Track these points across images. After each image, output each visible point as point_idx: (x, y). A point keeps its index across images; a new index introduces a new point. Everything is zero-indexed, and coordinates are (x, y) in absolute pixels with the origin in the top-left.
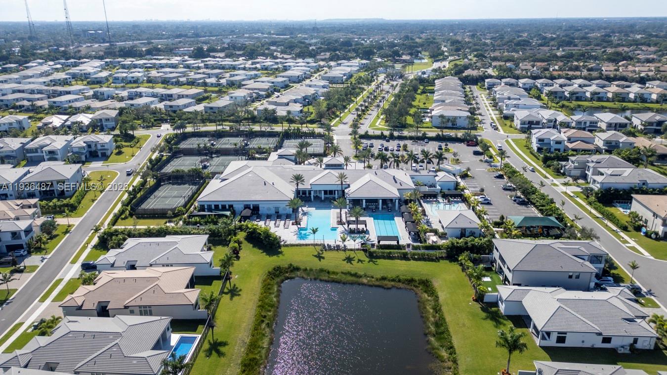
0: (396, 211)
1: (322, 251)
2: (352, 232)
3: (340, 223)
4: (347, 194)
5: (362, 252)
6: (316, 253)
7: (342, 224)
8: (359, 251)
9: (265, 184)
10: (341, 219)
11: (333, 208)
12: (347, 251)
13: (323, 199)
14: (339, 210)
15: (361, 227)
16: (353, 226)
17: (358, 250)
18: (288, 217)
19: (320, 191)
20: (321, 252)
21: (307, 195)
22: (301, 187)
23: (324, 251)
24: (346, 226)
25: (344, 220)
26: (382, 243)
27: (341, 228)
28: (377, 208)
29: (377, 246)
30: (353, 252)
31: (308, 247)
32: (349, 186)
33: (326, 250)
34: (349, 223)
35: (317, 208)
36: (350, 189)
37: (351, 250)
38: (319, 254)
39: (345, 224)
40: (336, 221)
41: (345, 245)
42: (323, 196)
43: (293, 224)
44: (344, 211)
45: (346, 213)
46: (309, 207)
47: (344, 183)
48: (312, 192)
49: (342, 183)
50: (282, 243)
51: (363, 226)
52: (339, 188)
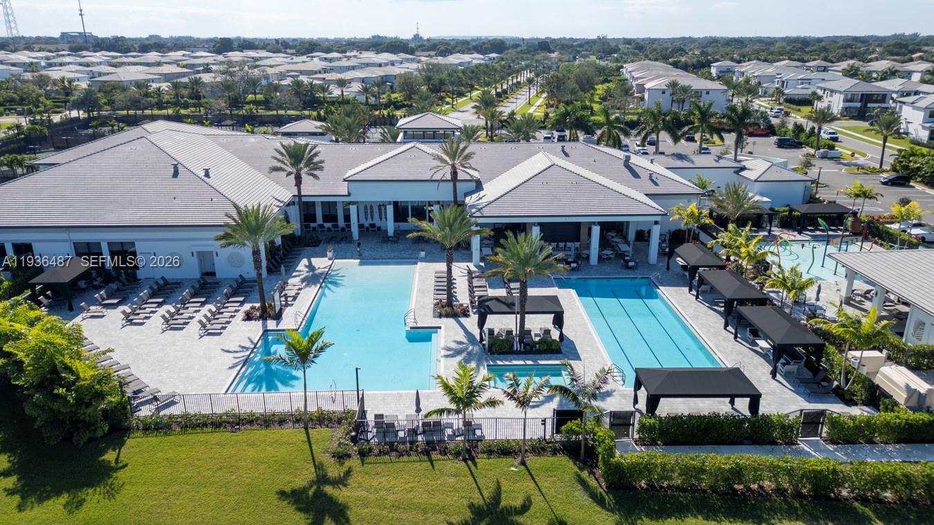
0: (652, 267)
1: (341, 457)
2: (498, 347)
3: (448, 308)
4: (472, 206)
5: (565, 463)
6: (303, 478)
7: (454, 315)
8: (547, 460)
9: (176, 174)
10: (451, 296)
11: (423, 260)
12: (482, 461)
13: (391, 232)
14: (443, 266)
15: (538, 324)
16: (501, 323)
17: (539, 448)
18: (241, 288)
19: (382, 206)
20: (334, 471)
21: (341, 223)
22: (311, 188)
23: (354, 462)
24: (471, 322)
25: (463, 296)
26: (670, 407)
27: (450, 332)
28: (581, 258)
29: (643, 428)
30: (512, 466)
31: (275, 433)
32: (479, 186)
33: (363, 454)
34: (484, 308)
35: (365, 261)
36: (482, 193)
37: (505, 450)
38: (322, 479)
39: (465, 314)
40: (430, 301)
41: (467, 424)
42: (390, 226)
43: (249, 317)
44: (460, 270)
45: (470, 272)
46: (337, 256)
47: (461, 176)
48: (353, 209)
49: (454, 173)
50: (145, 412)
51: (545, 321)
52: (445, 193)
